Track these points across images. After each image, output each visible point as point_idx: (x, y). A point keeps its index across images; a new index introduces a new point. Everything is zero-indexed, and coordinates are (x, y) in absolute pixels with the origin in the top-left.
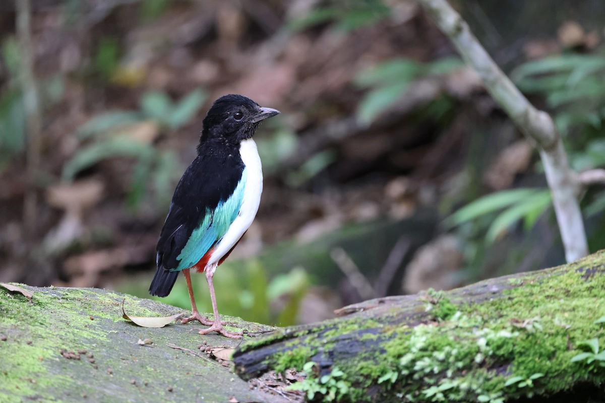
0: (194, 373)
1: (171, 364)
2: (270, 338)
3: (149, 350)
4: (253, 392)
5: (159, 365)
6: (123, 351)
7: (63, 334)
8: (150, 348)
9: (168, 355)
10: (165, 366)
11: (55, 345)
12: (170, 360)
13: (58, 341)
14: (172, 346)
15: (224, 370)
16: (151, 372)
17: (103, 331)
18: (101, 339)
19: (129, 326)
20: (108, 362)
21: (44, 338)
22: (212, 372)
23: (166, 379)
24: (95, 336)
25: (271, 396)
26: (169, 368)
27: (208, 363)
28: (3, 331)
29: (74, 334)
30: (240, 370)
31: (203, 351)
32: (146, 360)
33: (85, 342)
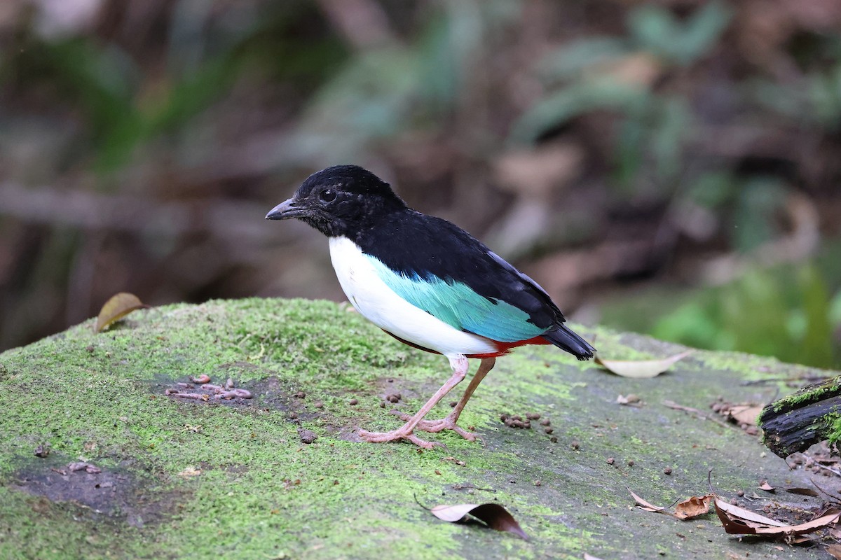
0: (704, 445)
1: (669, 432)
2: (819, 390)
3: (634, 411)
4: (795, 473)
5: (650, 434)
6: (594, 414)
7: (505, 390)
8: (636, 409)
9: (664, 419)
10: (660, 435)
11: (492, 408)
12: (667, 427)
13: (496, 402)
14: (669, 405)
15: (750, 441)
16: (638, 445)
17: (564, 384)
18: (562, 396)
19: (604, 376)
20: (572, 431)
21: (476, 397)
22: (731, 443)
23: (660, 456)
24: (552, 392)
25: (824, 479)
26: (665, 438)
27: (725, 430)
28: (415, 387)
29: (520, 389)
30: (774, 441)
31: (718, 411)
32: (630, 428)
33: (537, 402)
